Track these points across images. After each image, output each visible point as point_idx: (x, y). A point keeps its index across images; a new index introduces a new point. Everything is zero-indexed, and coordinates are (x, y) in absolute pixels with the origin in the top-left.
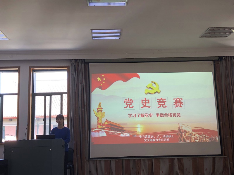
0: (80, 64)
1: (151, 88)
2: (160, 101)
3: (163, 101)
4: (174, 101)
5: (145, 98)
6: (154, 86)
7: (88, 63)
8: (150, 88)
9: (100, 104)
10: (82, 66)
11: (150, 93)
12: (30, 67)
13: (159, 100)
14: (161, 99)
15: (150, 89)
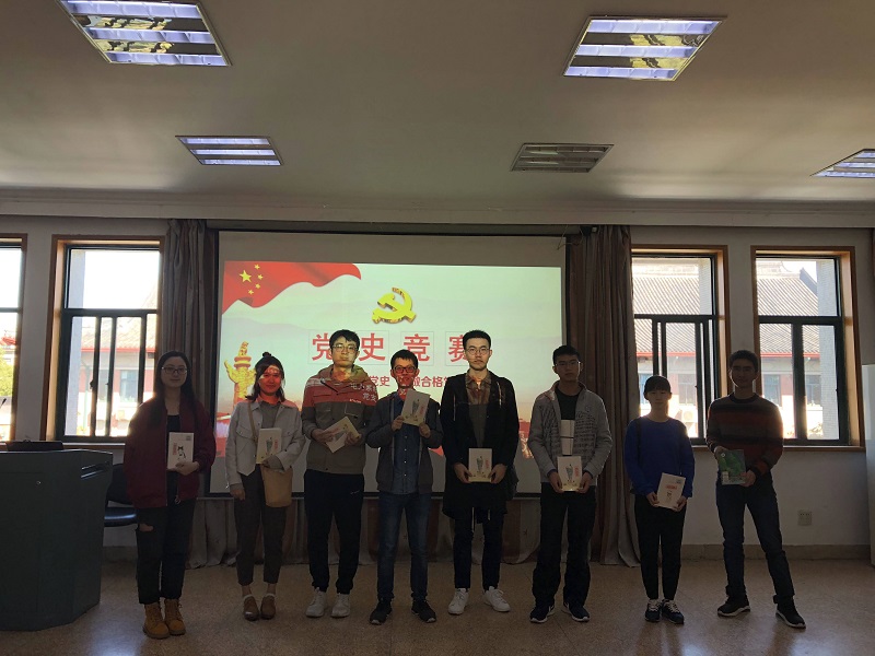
0: (192, 233)
1: (391, 307)
2: (412, 343)
3: (420, 343)
4: (451, 344)
5: (373, 335)
6: (397, 302)
7: (216, 231)
8: (387, 305)
9: (244, 345)
10: (197, 240)
11: (386, 321)
12: (56, 238)
13: (409, 341)
14: (417, 337)
15: (387, 309)
